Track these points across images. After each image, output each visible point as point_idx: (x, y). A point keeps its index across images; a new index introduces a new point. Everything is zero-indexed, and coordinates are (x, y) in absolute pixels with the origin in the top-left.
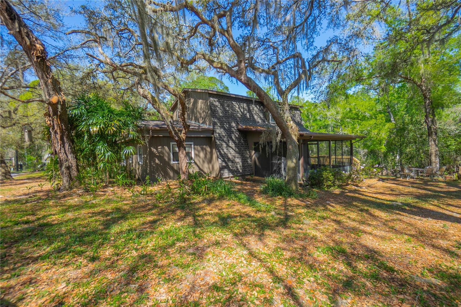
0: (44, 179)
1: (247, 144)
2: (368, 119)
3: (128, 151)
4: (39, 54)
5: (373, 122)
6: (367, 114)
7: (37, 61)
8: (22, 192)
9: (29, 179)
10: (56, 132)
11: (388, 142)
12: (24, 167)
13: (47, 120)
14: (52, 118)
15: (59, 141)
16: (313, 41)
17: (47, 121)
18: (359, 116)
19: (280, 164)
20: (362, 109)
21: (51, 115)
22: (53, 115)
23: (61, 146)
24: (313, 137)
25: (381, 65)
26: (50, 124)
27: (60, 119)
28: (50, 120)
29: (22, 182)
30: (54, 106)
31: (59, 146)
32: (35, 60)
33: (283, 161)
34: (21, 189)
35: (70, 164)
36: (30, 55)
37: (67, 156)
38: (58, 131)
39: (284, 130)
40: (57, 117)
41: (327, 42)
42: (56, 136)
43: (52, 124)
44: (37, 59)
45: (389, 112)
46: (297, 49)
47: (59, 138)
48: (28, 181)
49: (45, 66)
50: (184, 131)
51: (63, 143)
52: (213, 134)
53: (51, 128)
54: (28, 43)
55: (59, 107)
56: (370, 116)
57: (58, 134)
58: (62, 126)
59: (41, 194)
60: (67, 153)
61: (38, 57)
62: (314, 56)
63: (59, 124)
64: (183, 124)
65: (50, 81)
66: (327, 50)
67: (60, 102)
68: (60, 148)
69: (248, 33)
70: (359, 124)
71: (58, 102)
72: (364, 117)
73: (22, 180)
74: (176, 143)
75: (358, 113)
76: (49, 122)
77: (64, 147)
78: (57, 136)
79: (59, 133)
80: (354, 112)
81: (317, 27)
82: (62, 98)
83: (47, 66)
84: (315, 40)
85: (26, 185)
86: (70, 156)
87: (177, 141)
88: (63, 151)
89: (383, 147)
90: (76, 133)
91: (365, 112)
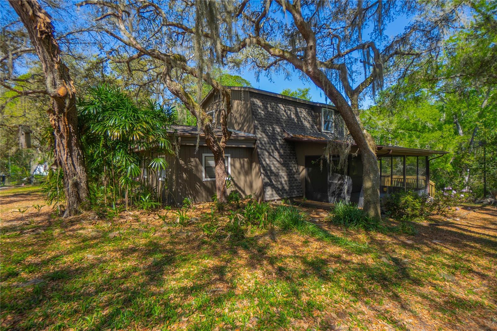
0: (36, 195)
1: (296, 158)
2: (429, 130)
3: (157, 164)
4: (44, 29)
5: (438, 134)
6: (428, 124)
7: (41, 37)
8: (11, 216)
9: (15, 195)
10: (61, 136)
11: (455, 159)
12: (7, 179)
13: (51, 119)
14: (57, 116)
15: (65, 147)
16: (383, 29)
17: (51, 121)
18: (417, 127)
19: (342, 185)
20: (423, 118)
21: (57, 113)
22: (59, 113)
23: (67, 155)
24: (391, 151)
25: (466, 61)
26: (55, 124)
27: (67, 119)
28: (55, 120)
29: (8, 199)
30: (60, 99)
31: (66, 155)
32: (39, 36)
33: (346, 180)
34: (10, 211)
35: (79, 180)
36: (31, 29)
37: (75, 169)
38: (65, 135)
39: (360, 141)
40: (64, 115)
41: (405, 29)
42: (61, 141)
43: (57, 125)
44: (41, 35)
45: (456, 123)
46: (362, 39)
47: (65, 145)
48: (15, 199)
49: (51, 46)
50: (223, 139)
51: (71, 151)
52: (255, 144)
53: (56, 130)
54: (31, 13)
55: (67, 102)
56: (432, 127)
57: (64, 138)
58: (70, 128)
59: (39, 219)
60: (75, 164)
61: (42, 33)
62: (387, 47)
63: (66, 125)
64: (224, 130)
65: (56, 66)
66: (403, 40)
67: (69, 95)
68: (67, 158)
69: (310, 14)
70: (418, 137)
71: (67, 95)
72: (424, 127)
73: (8, 197)
74: (212, 155)
75: (416, 122)
76: (53, 122)
77: (71, 156)
78: (63, 141)
79: (66, 137)
80: (412, 121)
81: (391, 9)
82: (71, 90)
83: (53, 45)
84: (386, 27)
85: (15, 205)
86: (79, 169)
87: (214, 152)
88: (70, 162)
89: (449, 165)
90: (88, 138)
91: (426, 122)
